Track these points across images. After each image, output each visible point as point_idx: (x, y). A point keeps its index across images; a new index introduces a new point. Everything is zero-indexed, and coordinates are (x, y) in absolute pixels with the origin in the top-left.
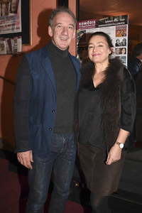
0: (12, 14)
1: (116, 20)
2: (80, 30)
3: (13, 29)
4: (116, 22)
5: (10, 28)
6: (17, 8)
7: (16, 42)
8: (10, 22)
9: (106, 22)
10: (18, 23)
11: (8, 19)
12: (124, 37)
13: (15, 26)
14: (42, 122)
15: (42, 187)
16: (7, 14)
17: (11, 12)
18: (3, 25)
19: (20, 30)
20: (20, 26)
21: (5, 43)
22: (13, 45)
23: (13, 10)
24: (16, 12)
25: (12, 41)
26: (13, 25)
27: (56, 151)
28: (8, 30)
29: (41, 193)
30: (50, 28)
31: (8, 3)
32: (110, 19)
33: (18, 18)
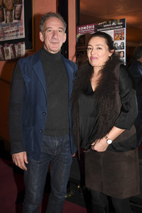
0: (16, 21)
1: (114, 24)
2: (79, 35)
3: (17, 35)
4: (114, 26)
5: (15, 34)
6: (20, 14)
7: (19, 47)
8: (14, 29)
9: (105, 26)
10: (22, 29)
11: (13, 25)
12: (122, 41)
13: (19, 33)
14: (34, 125)
15: (36, 187)
16: (11, 21)
17: (15, 19)
18: (8, 31)
19: (23, 36)
20: (24, 32)
21: (9, 49)
22: (17, 51)
23: (16, 17)
24: (19, 19)
25: (16, 47)
26: (17, 31)
27: (50, 153)
28: (13, 36)
29: (35, 194)
30: (41, 34)
31: (12, 10)
32: (108, 23)
33: (22, 25)
